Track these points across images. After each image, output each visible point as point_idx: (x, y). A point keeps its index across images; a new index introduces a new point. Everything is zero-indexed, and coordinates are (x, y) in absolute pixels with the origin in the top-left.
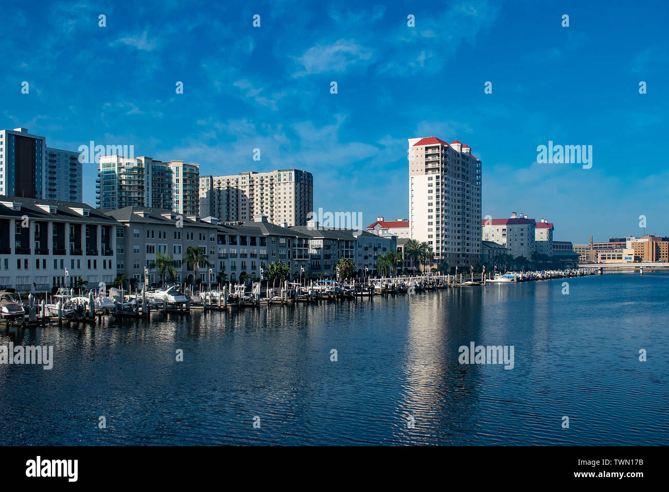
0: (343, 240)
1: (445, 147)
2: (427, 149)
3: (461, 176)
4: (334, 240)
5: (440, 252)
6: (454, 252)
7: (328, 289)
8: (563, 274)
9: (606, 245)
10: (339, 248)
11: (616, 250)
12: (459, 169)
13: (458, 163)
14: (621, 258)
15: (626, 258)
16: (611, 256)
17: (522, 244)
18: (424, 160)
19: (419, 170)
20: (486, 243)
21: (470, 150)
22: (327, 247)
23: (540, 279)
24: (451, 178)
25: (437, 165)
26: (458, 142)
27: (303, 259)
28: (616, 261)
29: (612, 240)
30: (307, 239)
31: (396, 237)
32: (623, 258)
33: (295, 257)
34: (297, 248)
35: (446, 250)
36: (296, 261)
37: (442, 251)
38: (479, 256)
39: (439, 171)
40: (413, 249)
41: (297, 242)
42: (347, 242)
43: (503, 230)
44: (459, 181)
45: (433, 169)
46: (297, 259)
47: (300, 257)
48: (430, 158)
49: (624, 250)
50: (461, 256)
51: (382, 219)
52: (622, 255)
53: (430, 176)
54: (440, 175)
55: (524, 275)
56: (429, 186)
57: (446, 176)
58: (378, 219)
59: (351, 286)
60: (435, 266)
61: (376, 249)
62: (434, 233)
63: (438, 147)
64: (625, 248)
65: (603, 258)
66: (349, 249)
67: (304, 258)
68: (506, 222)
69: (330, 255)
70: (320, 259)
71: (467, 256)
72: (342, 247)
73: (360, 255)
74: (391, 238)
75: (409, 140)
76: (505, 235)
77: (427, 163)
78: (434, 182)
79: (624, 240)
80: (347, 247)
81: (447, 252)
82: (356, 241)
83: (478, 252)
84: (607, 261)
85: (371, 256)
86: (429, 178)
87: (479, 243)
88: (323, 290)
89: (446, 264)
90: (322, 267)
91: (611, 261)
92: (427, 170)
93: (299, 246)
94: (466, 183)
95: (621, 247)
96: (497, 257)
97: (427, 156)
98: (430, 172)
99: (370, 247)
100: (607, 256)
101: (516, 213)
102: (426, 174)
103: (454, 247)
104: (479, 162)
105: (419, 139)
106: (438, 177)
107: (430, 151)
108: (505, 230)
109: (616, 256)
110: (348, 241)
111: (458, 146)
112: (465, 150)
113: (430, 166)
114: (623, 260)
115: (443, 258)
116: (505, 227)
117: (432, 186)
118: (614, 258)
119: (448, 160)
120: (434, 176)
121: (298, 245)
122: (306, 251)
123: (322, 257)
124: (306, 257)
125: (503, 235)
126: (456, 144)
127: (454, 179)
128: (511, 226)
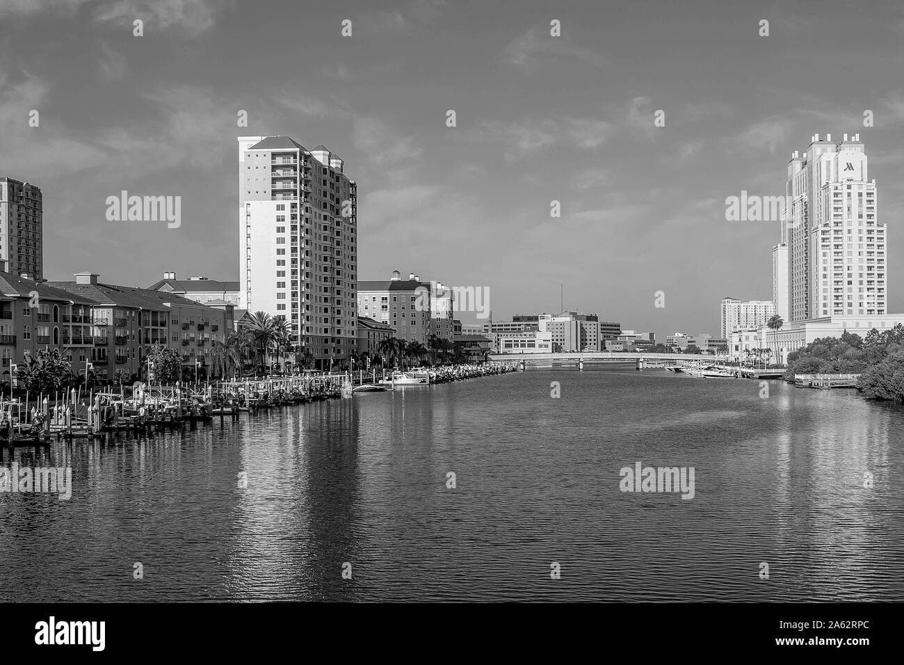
0: (148, 311)
1: (305, 155)
2: (274, 155)
3: (328, 206)
4: (131, 309)
5: (299, 334)
6: (319, 334)
7: (170, 404)
8: (483, 370)
9: (509, 325)
10: (140, 324)
11: (525, 333)
12: (325, 195)
13: (325, 184)
14: (533, 346)
15: (540, 346)
16: (520, 343)
17: (413, 323)
18: (269, 174)
19: (261, 192)
20: (363, 322)
21: (342, 165)
22: (121, 323)
23: (457, 379)
24: (314, 209)
25: (292, 185)
26: (324, 149)
27: (83, 345)
28: (527, 350)
29: (516, 319)
30: (87, 307)
31: (232, 307)
32: (537, 345)
33: (66, 341)
34: (71, 324)
35: (308, 331)
36: (69, 348)
37: (301, 333)
38: (355, 341)
39: (295, 194)
40: (258, 328)
41: (70, 313)
42: (155, 313)
43: (383, 299)
44: (326, 214)
45: (285, 192)
46: (71, 345)
47: (76, 341)
48: (280, 172)
49: (538, 334)
50: (330, 340)
51: (172, 276)
52: (534, 341)
53: (281, 202)
54: (298, 202)
55: (438, 373)
56: (278, 220)
57: (308, 205)
58: (166, 276)
59: (204, 397)
60: (292, 359)
61: (201, 328)
62: (288, 301)
63: (294, 155)
64: (538, 330)
65: (508, 346)
66: (159, 328)
67: (85, 343)
68: (389, 287)
69: (125, 337)
70: (106, 345)
71: (339, 342)
72: (146, 323)
73: (175, 339)
74: (224, 308)
75: (239, 138)
76: (386, 307)
77: (274, 180)
78: (287, 213)
79: (536, 319)
80: (155, 323)
81: (309, 334)
82: (168, 312)
83: (353, 334)
84: (515, 350)
85: (193, 339)
86: (278, 206)
87: (355, 319)
88: (161, 407)
89: (308, 355)
90: (112, 360)
91: (519, 350)
92: (274, 192)
93: (74, 320)
94: (336, 219)
95: (533, 330)
96: (384, 342)
97: (274, 168)
98: (279, 196)
99: (192, 323)
100: (513, 343)
101: (399, 273)
102: (273, 199)
103: (319, 325)
104: (353, 185)
105: (258, 139)
106: (294, 206)
107: (279, 161)
108: (386, 299)
109: (526, 343)
110: (157, 312)
111: (324, 154)
112: (334, 164)
113: (279, 185)
114: (536, 349)
115: (304, 345)
116: (386, 294)
117: (283, 220)
118: (523, 346)
119: (310, 178)
120: (287, 204)
121: (73, 317)
122: (87, 329)
123: (111, 342)
124: (88, 341)
125: (383, 307)
126: (322, 152)
127: (318, 211)
128: (395, 293)
